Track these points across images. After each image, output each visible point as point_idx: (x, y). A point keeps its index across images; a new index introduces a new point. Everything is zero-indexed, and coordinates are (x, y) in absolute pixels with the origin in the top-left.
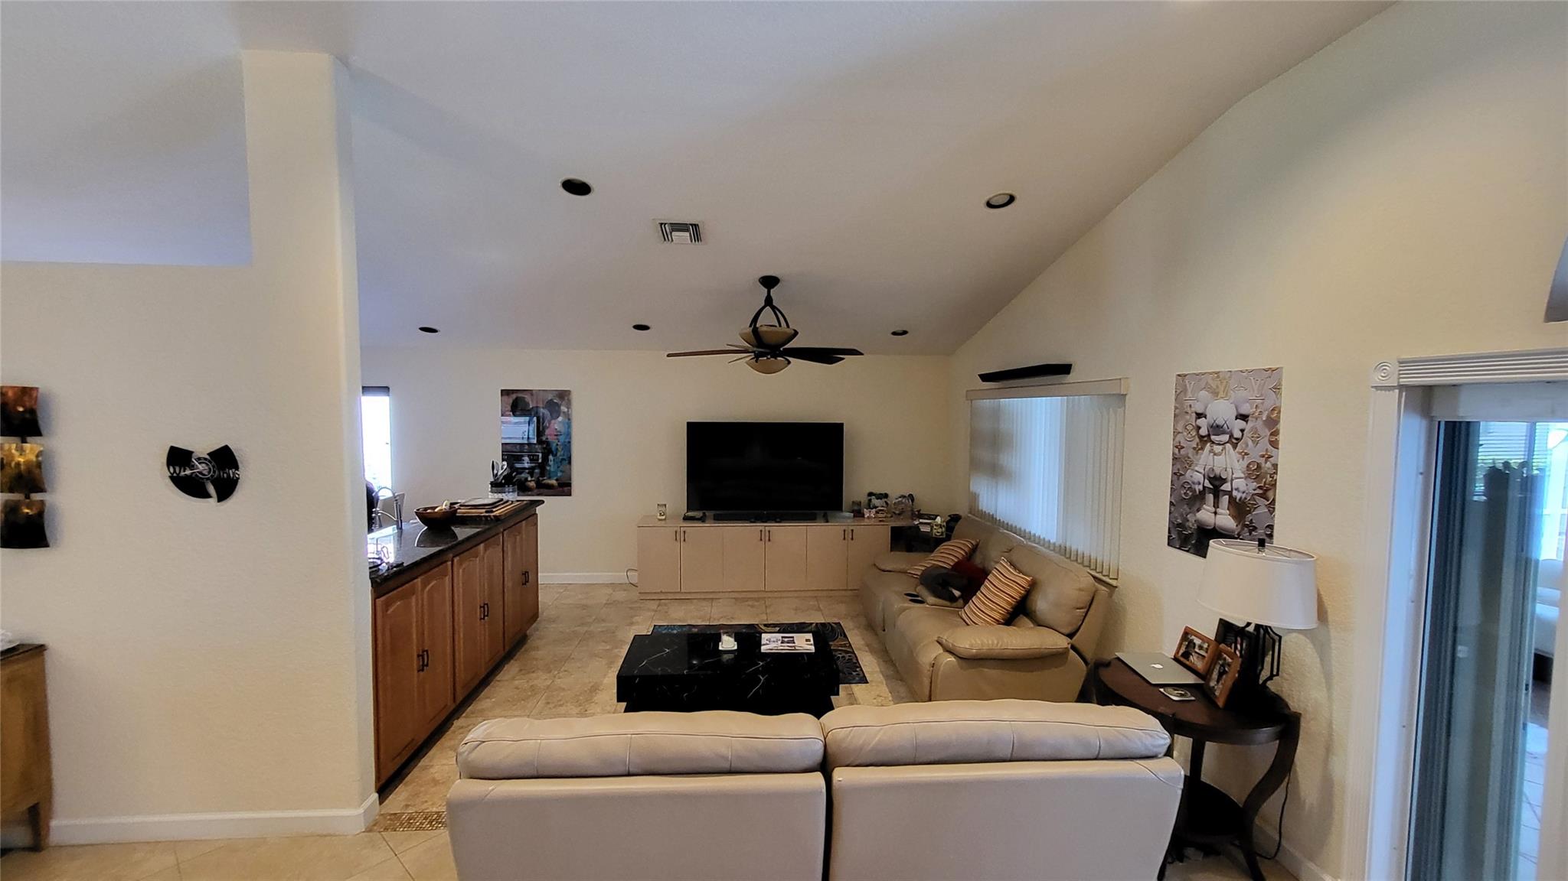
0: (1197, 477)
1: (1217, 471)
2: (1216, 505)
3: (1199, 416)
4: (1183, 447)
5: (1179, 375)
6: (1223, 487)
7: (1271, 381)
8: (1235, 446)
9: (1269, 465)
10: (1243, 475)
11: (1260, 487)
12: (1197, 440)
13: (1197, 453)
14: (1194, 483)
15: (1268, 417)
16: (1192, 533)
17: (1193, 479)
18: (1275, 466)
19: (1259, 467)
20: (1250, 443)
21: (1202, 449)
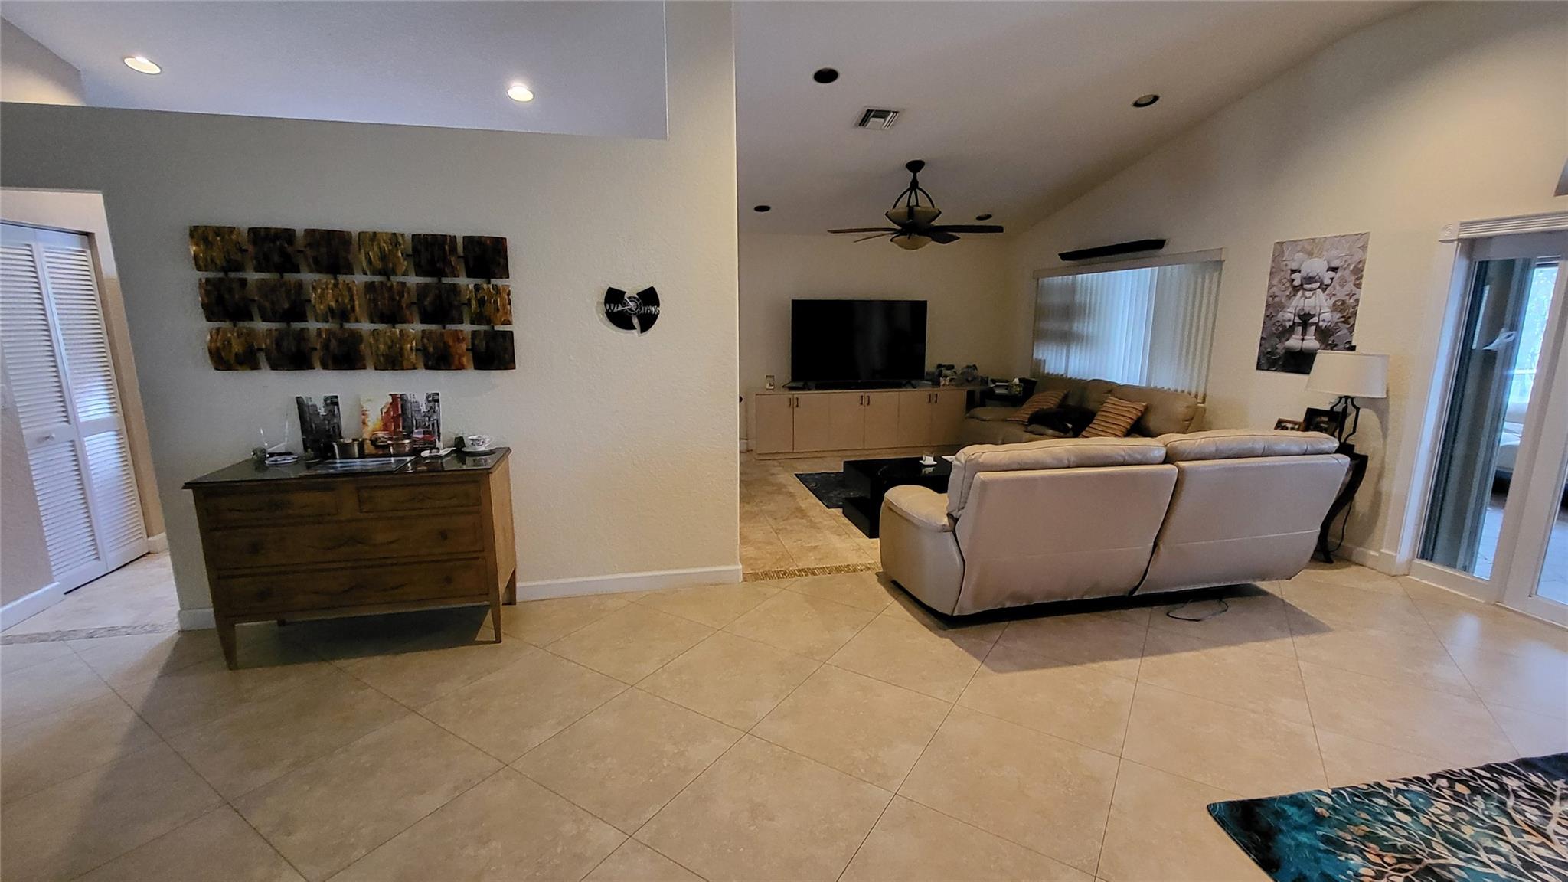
0: (1288, 316)
1: (1307, 310)
2: (1304, 334)
3: (1294, 271)
4: (1276, 296)
5: (1278, 243)
6: (1312, 321)
7: (1361, 241)
8: (1324, 291)
9: (1351, 300)
10: (1329, 310)
11: (1343, 317)
12: (1290, 289)
13: (1290, 299)
14: (1284, 321)
15: (1355, 267)
16: (1279, 358)
17: (1284, 318)
18: (1357, 301)
19: (1344, 302)
20: (1338, 287)
21: (1295, 295)
